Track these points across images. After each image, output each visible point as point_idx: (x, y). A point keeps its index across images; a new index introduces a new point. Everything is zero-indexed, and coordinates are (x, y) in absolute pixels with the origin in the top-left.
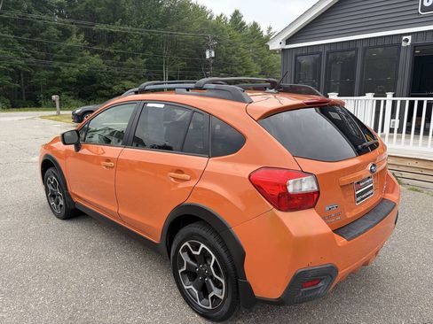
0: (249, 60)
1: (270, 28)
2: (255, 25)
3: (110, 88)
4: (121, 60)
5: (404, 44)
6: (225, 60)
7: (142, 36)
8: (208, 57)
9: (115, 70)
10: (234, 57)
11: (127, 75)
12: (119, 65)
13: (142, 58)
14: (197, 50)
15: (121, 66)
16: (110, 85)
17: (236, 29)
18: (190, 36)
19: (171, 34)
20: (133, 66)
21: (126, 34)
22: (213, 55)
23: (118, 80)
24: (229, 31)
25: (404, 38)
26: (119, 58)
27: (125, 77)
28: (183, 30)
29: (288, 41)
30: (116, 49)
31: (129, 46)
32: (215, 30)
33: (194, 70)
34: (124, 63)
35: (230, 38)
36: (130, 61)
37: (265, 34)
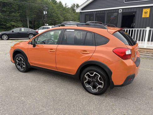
0: (59, 15)
1: (66, 4)
2: (60, 2)
3: (5, 25)
4: (9, 14)
5: (119, 12)
6: (51, 15)
7: (17, 4)
8: (44, 14)
9: (7, 18)
10: (54, 14)
11: (12, 20)
12: (8, 16)
13: (18, 13)
14: (39, 11)
15: (10, 16)
16: (5, 24)
17: (54, 4)
18: (37, 5)
19: (29, 4)
20: (14, 16)
21: (11, 3)
22: (46, 13)
23: (8, 22)
24: (51, 4)
25: (120, 10)
26: (8, 13)
27: (11, 20)
28: (33, 3)
29: (82, 9)
30: (7, 9)
31: (12, 8)
32: (46, 3)
33: (39, 18)
34: (11, 15)
35: (52, 7)
36: (13, 14)
37: (64, 6)
